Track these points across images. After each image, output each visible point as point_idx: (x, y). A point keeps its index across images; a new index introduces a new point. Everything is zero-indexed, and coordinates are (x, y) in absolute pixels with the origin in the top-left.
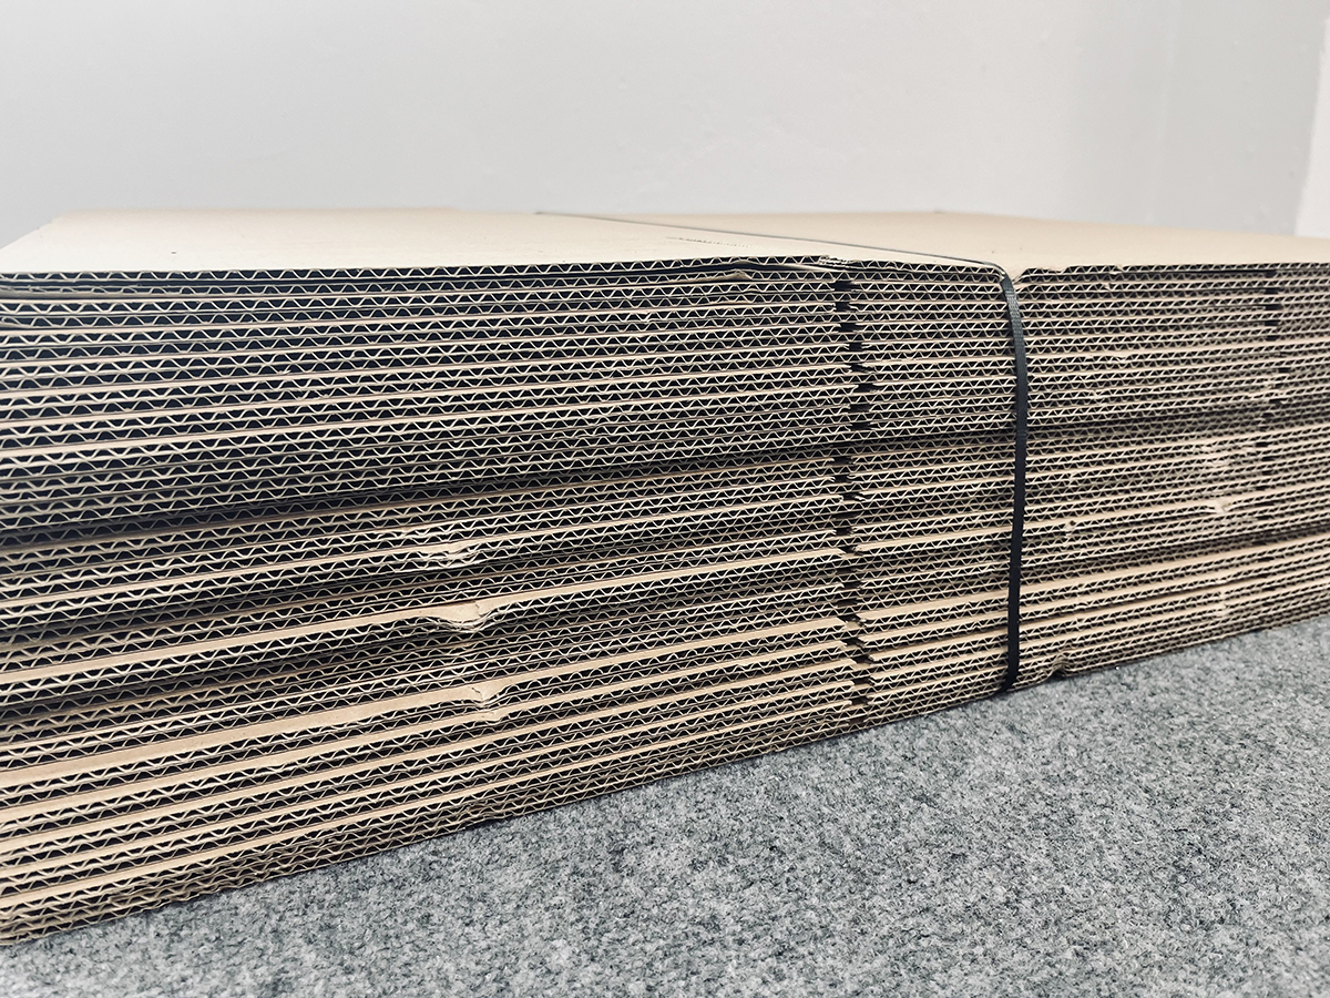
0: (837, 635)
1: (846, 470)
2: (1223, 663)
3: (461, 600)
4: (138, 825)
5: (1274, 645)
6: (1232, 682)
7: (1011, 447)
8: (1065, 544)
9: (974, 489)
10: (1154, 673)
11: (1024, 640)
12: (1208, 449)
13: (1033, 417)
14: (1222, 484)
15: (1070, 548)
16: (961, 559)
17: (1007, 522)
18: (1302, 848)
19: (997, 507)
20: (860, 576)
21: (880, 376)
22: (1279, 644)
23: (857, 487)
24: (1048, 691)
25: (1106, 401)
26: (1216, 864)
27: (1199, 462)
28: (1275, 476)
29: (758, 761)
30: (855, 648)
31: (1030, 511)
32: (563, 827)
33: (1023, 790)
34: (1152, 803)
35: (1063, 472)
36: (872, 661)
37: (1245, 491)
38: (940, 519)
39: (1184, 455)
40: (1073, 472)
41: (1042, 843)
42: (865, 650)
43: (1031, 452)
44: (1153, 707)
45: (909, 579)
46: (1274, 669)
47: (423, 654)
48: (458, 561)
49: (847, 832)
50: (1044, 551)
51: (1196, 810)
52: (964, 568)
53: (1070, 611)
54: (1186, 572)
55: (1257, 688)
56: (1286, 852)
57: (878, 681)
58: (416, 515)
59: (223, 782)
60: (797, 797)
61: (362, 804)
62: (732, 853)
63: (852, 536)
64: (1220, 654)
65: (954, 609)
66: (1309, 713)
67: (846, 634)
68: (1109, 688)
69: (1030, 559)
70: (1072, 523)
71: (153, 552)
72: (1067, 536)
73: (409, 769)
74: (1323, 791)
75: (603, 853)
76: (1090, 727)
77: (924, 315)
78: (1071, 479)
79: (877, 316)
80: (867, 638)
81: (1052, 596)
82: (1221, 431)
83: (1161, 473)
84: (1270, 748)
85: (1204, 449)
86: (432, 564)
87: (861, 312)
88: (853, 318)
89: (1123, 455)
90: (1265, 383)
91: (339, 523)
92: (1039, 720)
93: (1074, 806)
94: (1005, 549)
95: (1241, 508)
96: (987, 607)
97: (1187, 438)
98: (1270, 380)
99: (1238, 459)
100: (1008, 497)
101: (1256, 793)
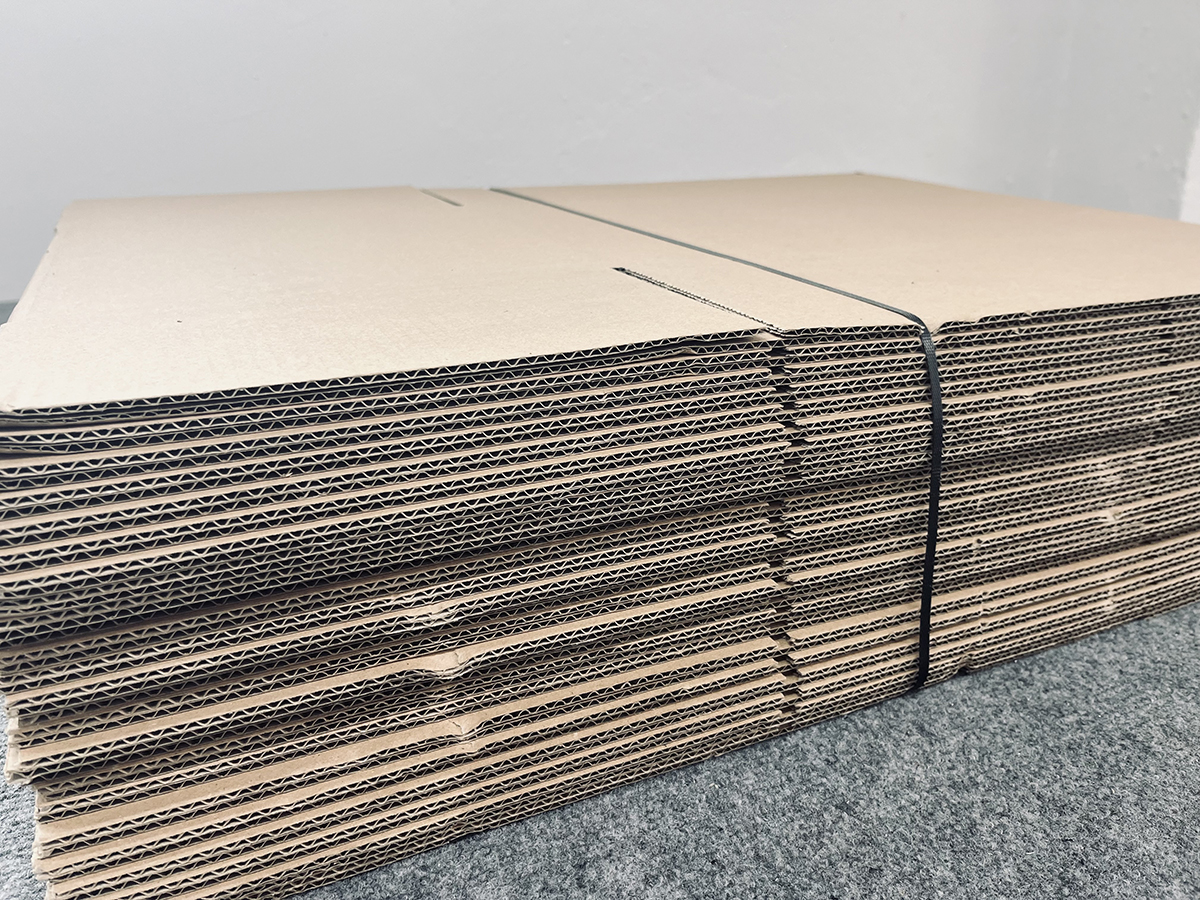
0: (770, 655)
1: (779, 512)
2: (1109, 654)
3: (443, 649)
4: (174, 862)
5: (1154, 634)
6: (1116, 677)
7: (927, 480)
8: (972, 560)
9: (893, 520)
10: (1048, 667)
11: (934, 645)
12: (1104, 466)
13: (947, 455)
14: (1114, 496)
15: (977, 562)
16: (880, 580)
17: (921, 544)
18: (1172, 858)
19: (912, 532)
20: (790, 602)
21: (811, 432)
22: (1159, 634)
23: (790, 526)
24: (953, 688)
25: (1013, 434)
26: (1095, 874)
27: (1094, 478)
28: (1162, 485)
29: (700, 767)
30: (785, 664)
31: (941, 534)
32: (533, 839)
33: (931, 798)
34: (1043, 810)
35: (972, 498)
36: (800, 675)
37: (1135, 500)
38: (862, 546)
39: (1081, 473)
40: (980, 497)
41: (947, 855)
42: (795, 666)
43: (944, 482)
44: (1047, 705)
45: (833, 600)
46: (1153, 661)
47: (411, 697)
48: (440, 620)
49: (778, 843)
50: (953, 567)
51: (1081, 818)
52: (882, 587)
53: (975, 617)
54: (1079, 575)
55: (1137, 682)
56: (1157, 861)
57: (806, 692)
58: (404, 583)
59: (244, 821)
60: (734, 806)
61: (361, 831)
62: (679, 867)
63: (785, 568)
64: (1106, 645)
65: (872, 623)
66: (1182, 710)
67: (778, 653)
68: (1008, 683)
69: (940, 574)
70: (979, 541)
71: (179, 634)
72: (974, 553)
73: (401, 798)
74: (1191, 796)
75: (568, 868)
76: (990, 728)
77: (851, 373)
78: (979, 504)
79: (809, 378)
80: (795, 656)
81: (959, 605)
82: (1116, 449)
83: (1060, 491)
84: (1147, 749)
85: (1099, 467)
86: (417, 625)
87: (794, 375)
88: (787, 381)
89: (1027, 479)
90: (1156, 406)
91: (337, 597)
92: (945, 720)
93: (976, 816)
94: (919, 568)
95: (1131, 515)
96: (901, 619)
97: (1084, 458)
98: (1160, 403)
99: (1130, 473)
100: (923, 523)
101: (1133, 798)
